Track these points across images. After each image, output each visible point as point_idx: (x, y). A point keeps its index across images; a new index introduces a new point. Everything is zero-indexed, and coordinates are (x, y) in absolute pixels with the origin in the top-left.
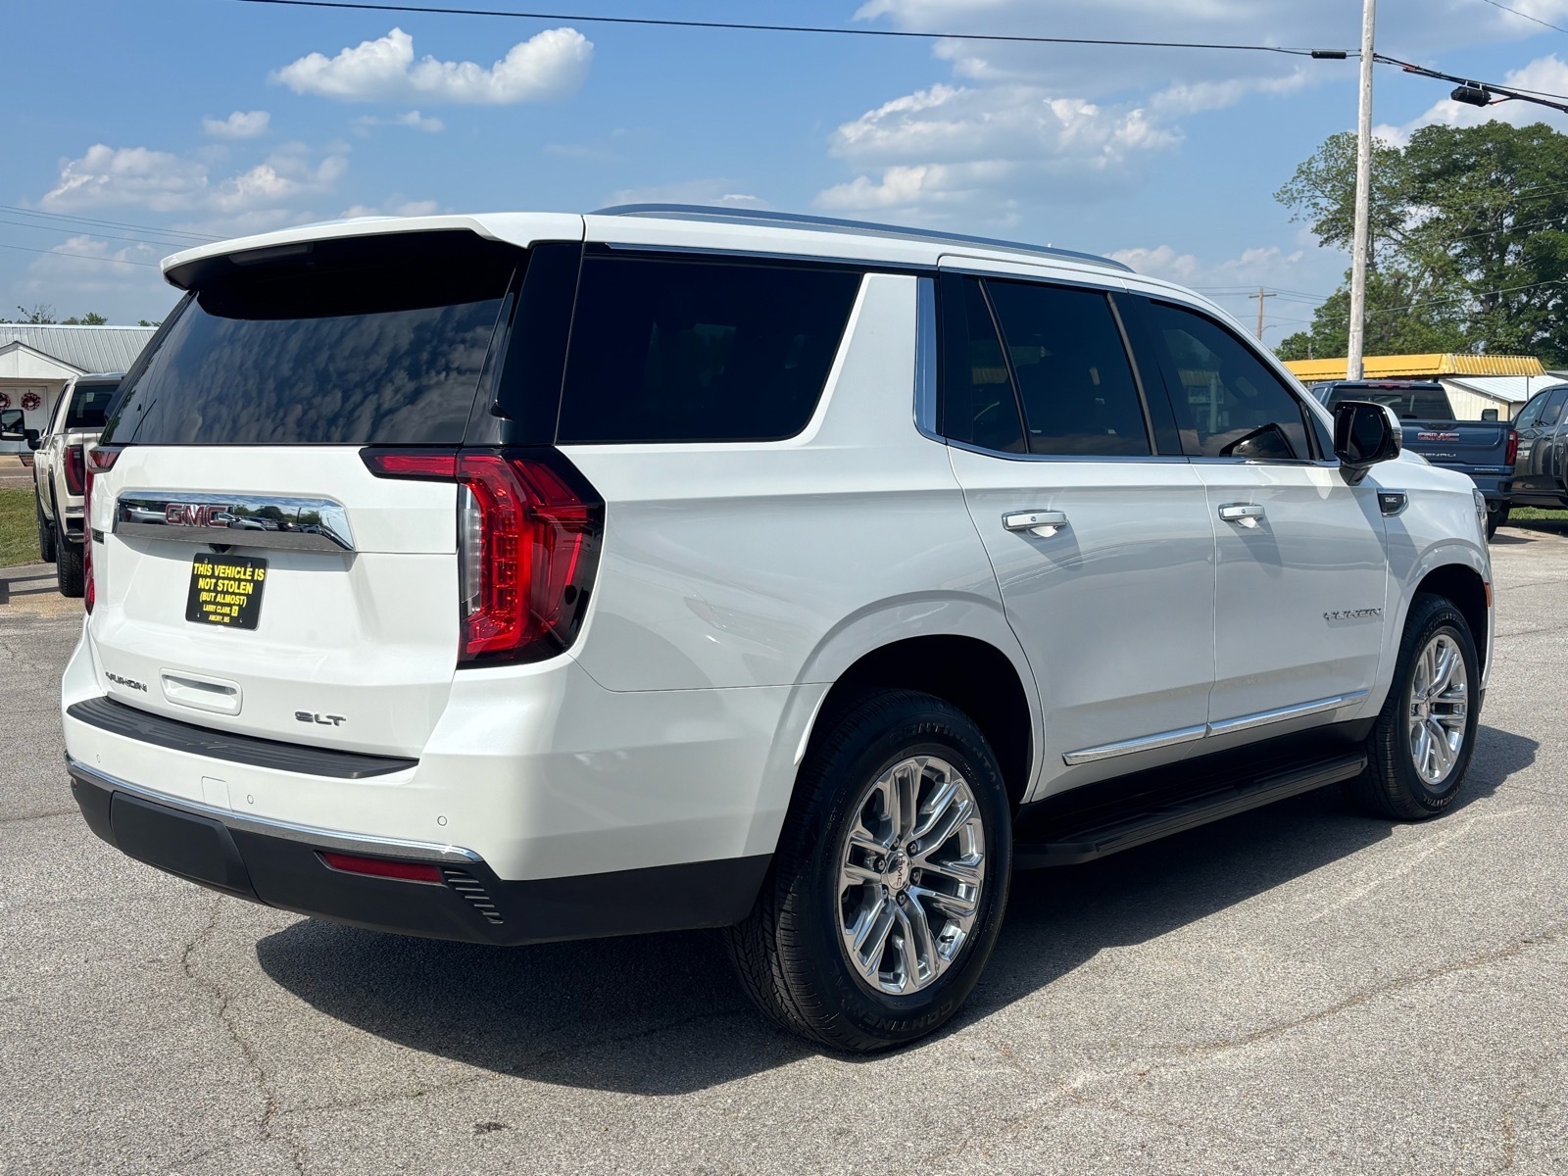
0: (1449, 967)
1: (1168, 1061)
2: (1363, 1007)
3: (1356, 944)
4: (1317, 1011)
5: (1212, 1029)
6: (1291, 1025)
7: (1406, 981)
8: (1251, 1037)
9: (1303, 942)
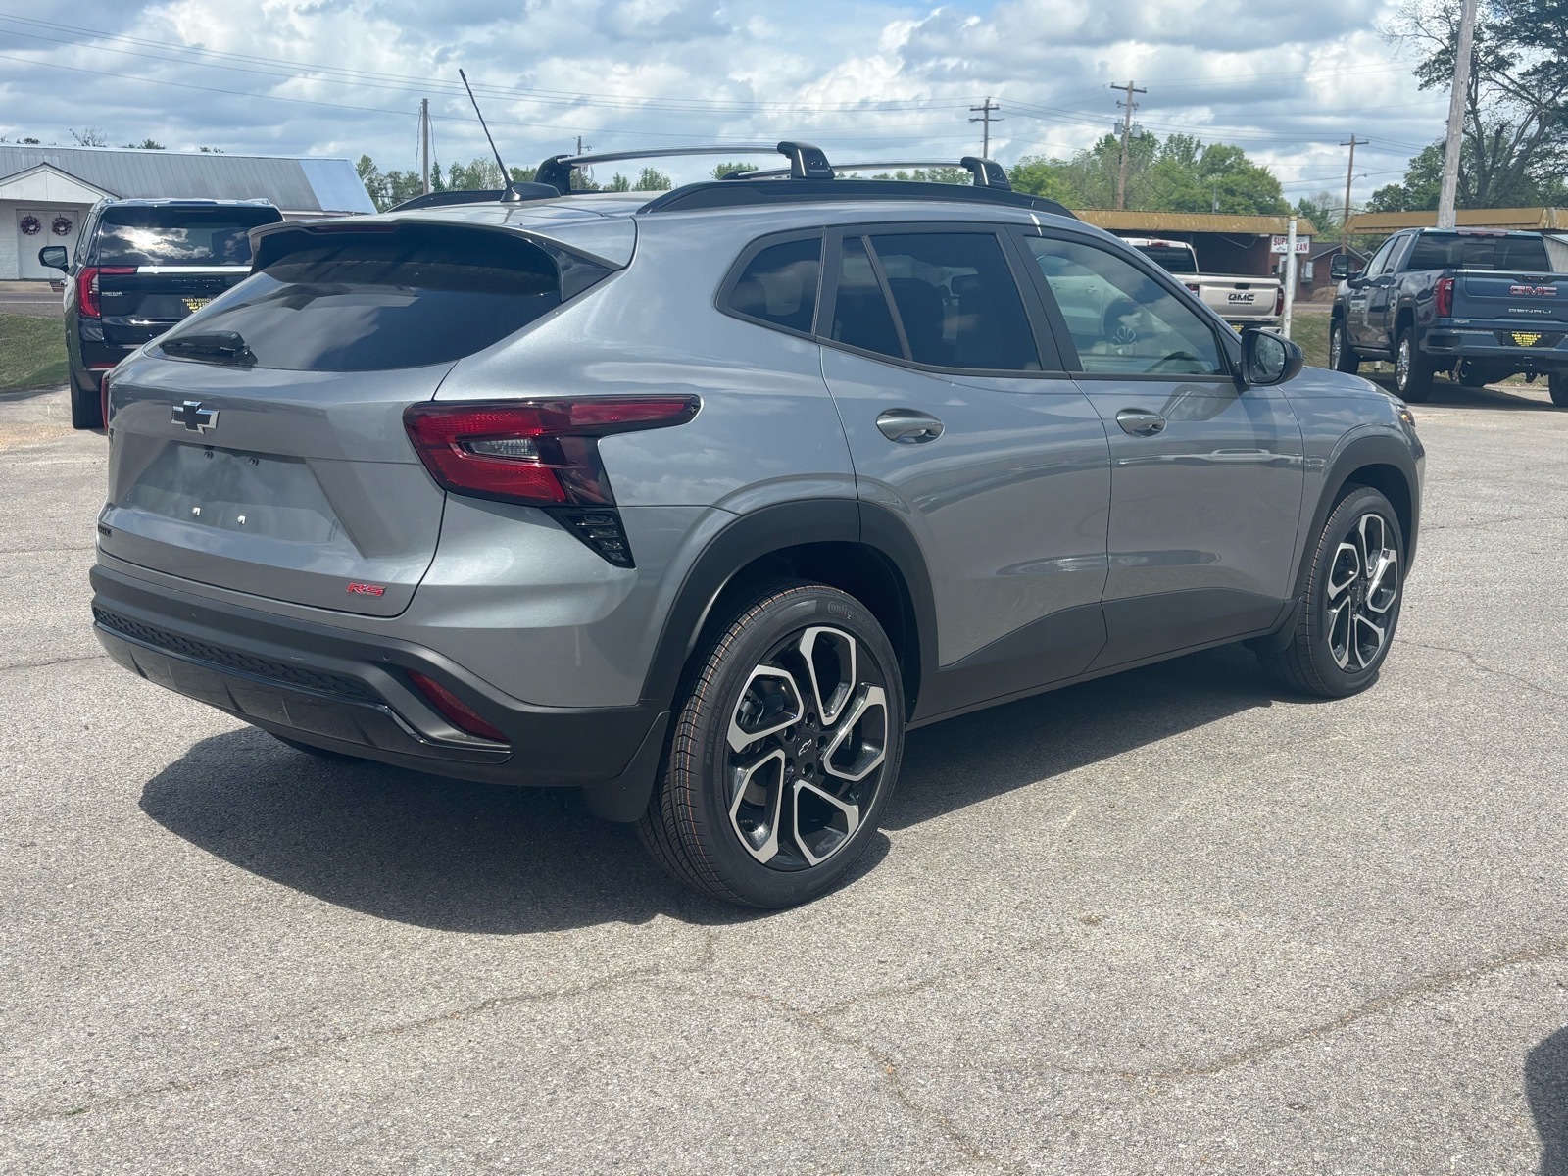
0: (1505, 959)
1: (1106, 1096)
2: (1383, 1019)
3: (1382, 919)
4: (1320, 1022)
5: (1175, 1046)
6: (1281, 1043)
7: (1443, 980)
8: (1228, 1061)
9: (1314, 913)
